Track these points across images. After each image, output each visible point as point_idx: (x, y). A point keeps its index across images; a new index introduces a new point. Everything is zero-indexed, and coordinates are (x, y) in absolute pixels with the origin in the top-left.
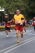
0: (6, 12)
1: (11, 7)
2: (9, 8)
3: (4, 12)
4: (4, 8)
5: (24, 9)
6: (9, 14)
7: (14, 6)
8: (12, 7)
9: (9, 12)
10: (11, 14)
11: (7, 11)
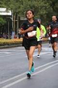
0: (15, 17)
1: (23, 8)
2: (19, 10)
3: (11, 16)
4: (12, 9)
5: (44, 13)
6: (19, 19)
7: (28, 6)
8: (25, 8)
9: (19, 17)
10: (22, 19)
11: (16, 15)
